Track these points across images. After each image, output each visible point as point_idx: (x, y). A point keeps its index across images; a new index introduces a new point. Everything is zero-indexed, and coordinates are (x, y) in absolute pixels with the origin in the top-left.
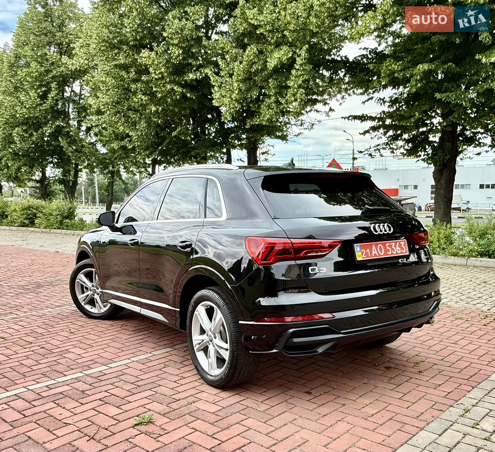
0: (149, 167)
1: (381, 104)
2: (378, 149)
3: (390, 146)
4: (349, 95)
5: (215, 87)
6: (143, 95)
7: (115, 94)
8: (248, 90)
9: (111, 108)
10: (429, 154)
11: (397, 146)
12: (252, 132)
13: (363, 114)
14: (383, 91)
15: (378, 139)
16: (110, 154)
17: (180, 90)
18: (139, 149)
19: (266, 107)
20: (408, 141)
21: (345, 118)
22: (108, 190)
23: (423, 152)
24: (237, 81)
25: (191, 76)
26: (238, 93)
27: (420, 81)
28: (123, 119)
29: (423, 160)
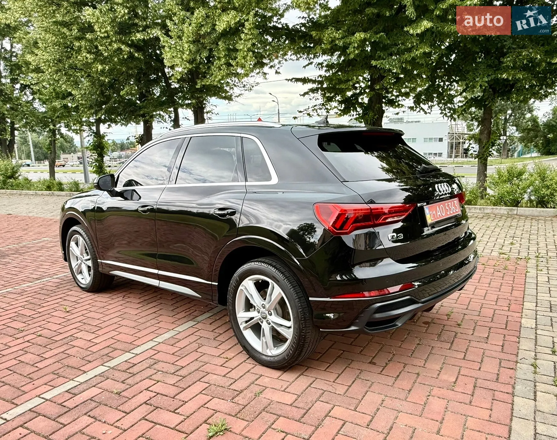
0: (93, 126)
1: (319, 69)
2: (315, 109)
3: (325, 107)
4: (286, 60)
5: (166, 48)
6: (88, 53)
7: (56, 51)
8: (198, 51)
9: (53, 66)
10: (360, 114)
11: (331, 106)
12: (200, 92)
13: (305, 77)
14: (322, 56)
15: (316, 100)
16: (50, 113)
17: (128, 49)
18: (83, 107)
19: (217, 68)
20: (340, 102)
21: (288, 80)
22: (50, 148)
23: (355, 112)
24: (187, 42)
25: (139, 36)
26: (189, 54)
27: (357, 48)
28: (65, 78)
29: (356, 119)
